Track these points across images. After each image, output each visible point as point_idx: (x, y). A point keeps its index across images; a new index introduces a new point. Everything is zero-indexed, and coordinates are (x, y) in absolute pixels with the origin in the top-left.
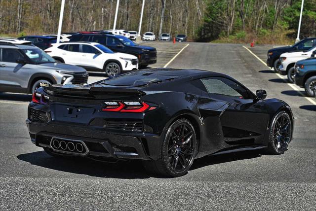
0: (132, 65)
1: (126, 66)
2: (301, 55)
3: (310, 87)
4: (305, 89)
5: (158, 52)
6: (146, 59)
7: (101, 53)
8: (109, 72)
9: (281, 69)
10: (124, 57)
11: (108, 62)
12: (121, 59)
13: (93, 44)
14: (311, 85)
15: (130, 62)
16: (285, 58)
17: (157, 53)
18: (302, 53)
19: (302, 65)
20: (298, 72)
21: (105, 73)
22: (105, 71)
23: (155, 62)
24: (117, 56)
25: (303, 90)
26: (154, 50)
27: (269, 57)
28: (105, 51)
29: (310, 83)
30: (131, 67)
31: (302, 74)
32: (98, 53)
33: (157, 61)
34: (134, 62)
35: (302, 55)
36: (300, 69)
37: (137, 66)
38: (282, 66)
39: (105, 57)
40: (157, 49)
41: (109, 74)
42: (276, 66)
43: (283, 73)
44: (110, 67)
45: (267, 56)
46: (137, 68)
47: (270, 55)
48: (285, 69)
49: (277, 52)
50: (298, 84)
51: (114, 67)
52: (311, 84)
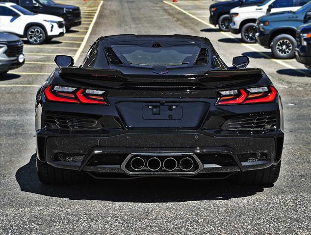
0: (58, 28)
1: (52, 31)
2: (255, 10)
3: (277, 47)
4: (272, 50)
5: (81, 11)
6: (70, 20)
7: (20, 15)
8: (31, 38)
9: (232, 27)
10: (48, 20)
11: (29, 26)
12: (44, 22)
13: (8, 5)
14: (279, 45)
15: (56, 25)
16: (237, 14)
17: (81, 13)
18: (256, 7)
19: (266, 22)
20: (261, 30)
21: (26, 39)
22: (26, 37)
23: (80, 23)
24: (39, 18)
25: (270, 50)
26: (78, 9)
27: (212, 14)
28: (24, 13)
29: (277, 43)
30: (57, 31)
31: (267, 32)
32: (16, 16)
33: (82, 22)
34: (60, 25)
35: (257, 9)
36: (265, 27)
37: (65, 30)
38: (234, 24)
39: (24, 20)
40: (80, 8)
41: (31, 40)
42: (220, 23)
43: (236, 32)
44: (32, 32)
45: (209, 12)
46: (65, 32)
47: (213, 11)
48: (237, 27)
49: (222, 7)
50: (262, 44)
51: (38, 31)
52: (279, 43)
